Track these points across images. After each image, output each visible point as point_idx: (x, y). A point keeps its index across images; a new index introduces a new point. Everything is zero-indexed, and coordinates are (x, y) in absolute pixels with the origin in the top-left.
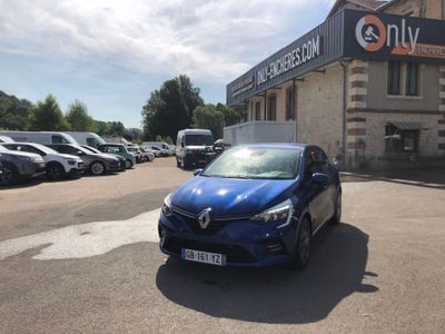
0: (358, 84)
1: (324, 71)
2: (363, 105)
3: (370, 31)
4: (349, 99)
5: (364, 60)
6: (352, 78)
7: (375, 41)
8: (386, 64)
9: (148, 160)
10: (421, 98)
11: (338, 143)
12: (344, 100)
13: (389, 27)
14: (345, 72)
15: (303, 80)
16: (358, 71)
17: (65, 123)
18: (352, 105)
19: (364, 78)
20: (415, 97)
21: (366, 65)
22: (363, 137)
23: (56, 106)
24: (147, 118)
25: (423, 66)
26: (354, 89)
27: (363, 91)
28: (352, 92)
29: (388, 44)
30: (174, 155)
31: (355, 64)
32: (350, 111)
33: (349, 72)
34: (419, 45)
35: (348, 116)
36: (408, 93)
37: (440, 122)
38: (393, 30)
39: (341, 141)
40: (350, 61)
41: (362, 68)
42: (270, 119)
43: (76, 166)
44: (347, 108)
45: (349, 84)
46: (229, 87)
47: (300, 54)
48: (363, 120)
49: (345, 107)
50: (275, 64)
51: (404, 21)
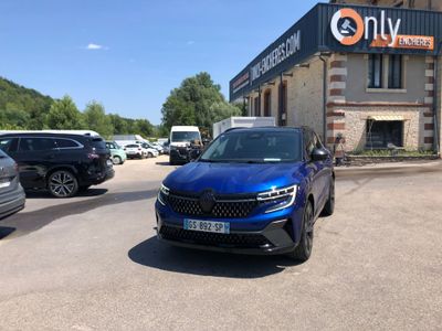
0: (336, 78)
1: (308, 66)
2: (342, 99)
3: (346, 24)
4: (328, 93)
5: (342, 54)
6: (331, 72)
7: (352, 34)
8: (366, 57)
10: (403, 91)
12: (325, 94)
13: (367, 19)
14: (325, 66)
15: (291, 75)
16: (336, 64)
18: (330, 99)
19: (342, 71)
20: (397, 90)
21: (344, 58)
22: (342, 131)
24: (167, 115)
25: (406, 58)
26: (334, 83)
27: (341, 85)
28: (331, 86)
29: (366, 37)
31: (332, 58)
32: (329, 105)
33: (329, 66)
34: (401, 37)
35: (328, 110)
36: (391, 86)
37: (426, 115)
38: (371, 22)
39: (322, 135)
40: (329, 55)
41: (340, 62)
42: (266, 115)
44: (327, 102)
45: (328, 79)
46: (232, 83)
47: (285, 49)
48: (343, 115)
49: (325, 102)
50: (265, 60)
51: (383, 12)
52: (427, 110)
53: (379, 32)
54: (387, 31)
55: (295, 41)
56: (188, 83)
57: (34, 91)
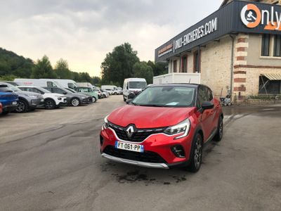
0: (241, 49)
1: (219, 41)
2: (244, 63)
3: (250, 14)
4: (235, 59)
5: (246, 34)
6: (237, 46)
7: (253, 20)
8: (261, 36)
9: (105, 97)
11: (227, 87)
12: (232, 60)
13: (263, 12)
14: (233, 41)
15: (205, 46)
16: (239, 41)
17: (54, 73)
18: (237, 63)
19: (245, 45)
20: (279, 58)
21: (247, 37)
22: (244, 83)
23: (49, 62)
24: (104, 70)
26: (239, 52)
27: (244, 54)
28: (237, 54)
29: (262, 23)
30: (122, 94)
31: (239, 36)
32: (236, 67)
33: (236, 41)
35: (234, 70)
38: (265, 13)
39: (230, 86)
40: (237, 34)
41: (244, 39)
42: (183, 72)
43: (62, 101)
44: (234, 65)
45: (235, 50)
46: (157, 50)
47: (203, 29)
48: (244, 73)
49: (232, 64)
50: (187, 36)
51: (272, 7)
53: (270, 20)
54: (275, 20)
55: (213, 24)
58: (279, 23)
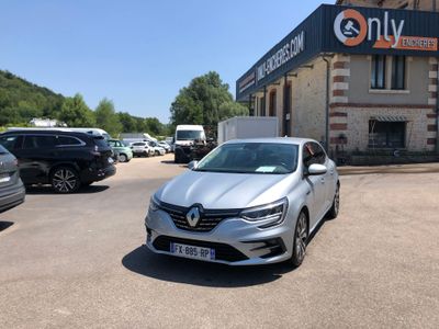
0: (339, 79)
1: (312, 67)
2: (345, 100)
3: (350, 25)
4: (331, 94)
5: (345, 55)
6: (334, 73)
7: (355, 35)
8: (370, 58)
10: (407, 92)
12: (328, 95)
13: (370, 21)
14: (328, 67)
15: (296, 76)
16: (339, 65)
18: (333, 99)
19: (345, 72)
20: (400, 91)
21: (347, 59)
22: (344, 132)
24: (176, 114)
25: (409, 59)
26: (336, 84)
27: (344, 86)
28: (334, 86)
29: (370, 38)
31: (335, 59)
32: (332, 106)
33: (332, 67)
35: (331, 110)
36: (394, 87)
37: (429, 116)
38: (374, 24)
39: (325, 135)
40: (332, 56)
41: (343, 63)
44: (330, 102)
45: (331, 79)
46: (238, 83)
47: (289, 50)
48: (344, 115)
49: (327, 102)
50: (270, 60)
51: (386, 13)
52: (430, 111)
53: (382, 33)
54: (391, 33)
55: (299, 41)
56: (197, 82)
57: (46, 89)
58: (397, 37)
